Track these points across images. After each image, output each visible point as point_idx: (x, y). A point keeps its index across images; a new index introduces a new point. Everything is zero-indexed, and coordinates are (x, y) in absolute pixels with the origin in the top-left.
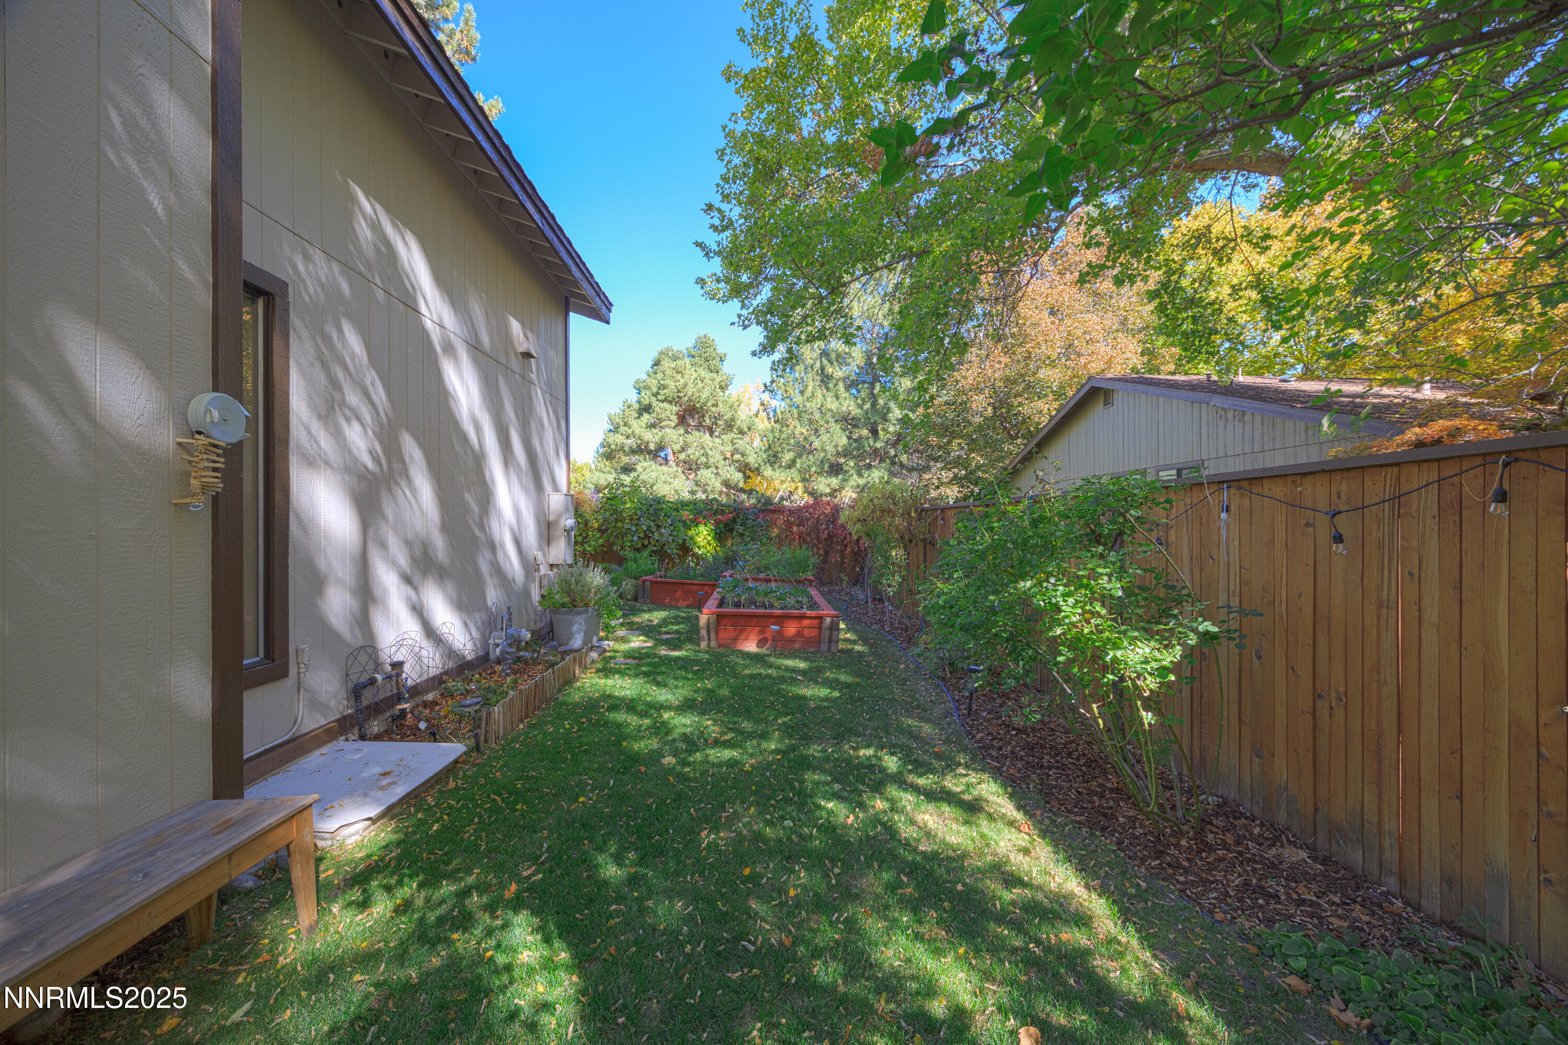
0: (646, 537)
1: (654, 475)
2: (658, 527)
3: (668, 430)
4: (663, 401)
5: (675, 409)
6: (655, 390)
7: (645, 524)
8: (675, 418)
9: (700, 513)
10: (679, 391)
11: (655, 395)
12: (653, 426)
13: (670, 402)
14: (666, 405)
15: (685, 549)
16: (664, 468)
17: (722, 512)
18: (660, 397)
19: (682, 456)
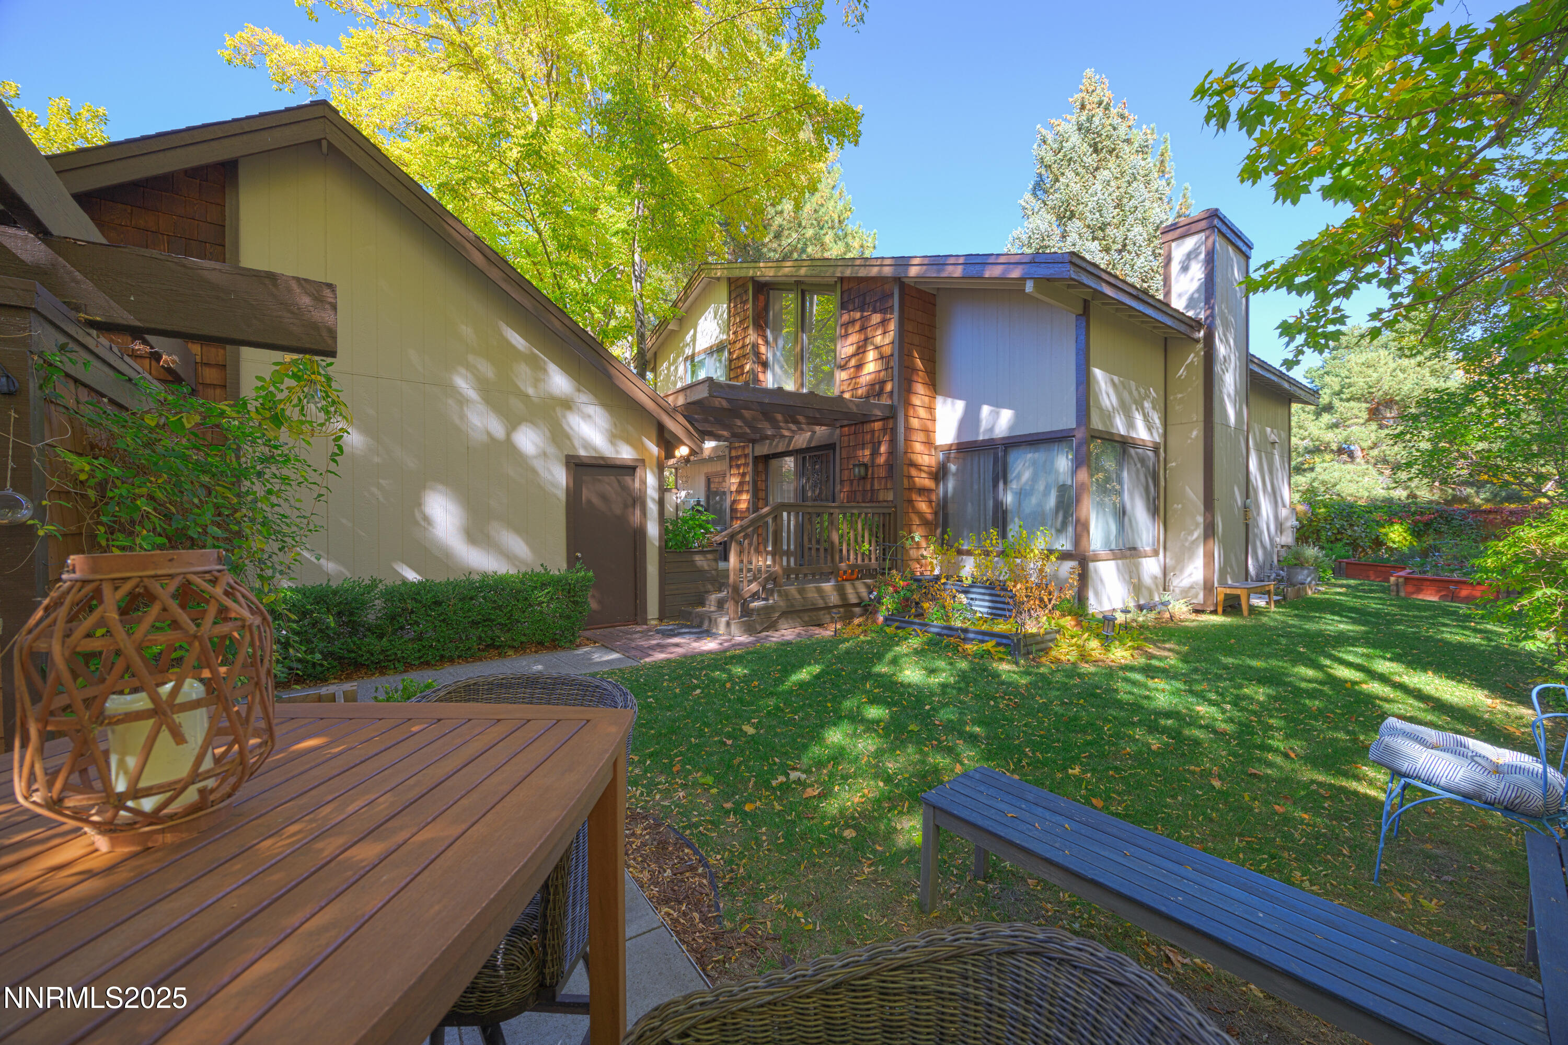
0: (1339, 533)
1: (1336, 474)
2: (1351, 525)
3: (1355, 429)
4: (1348, 400)
5: (1365, 405)
6: (1337, 388)
7: (1338, 523)
8: (1365, 415)
9: (1396, 514)
10: (1370, 387)
11: (1339, 393)
12: (1336, 425)
13: (1359, 400)
14: (1352, 404)
15: (1378, 543)
16: (1350, 467)
17: (1421, 513)
18: (1344, 396)
19: (1375, 452)
